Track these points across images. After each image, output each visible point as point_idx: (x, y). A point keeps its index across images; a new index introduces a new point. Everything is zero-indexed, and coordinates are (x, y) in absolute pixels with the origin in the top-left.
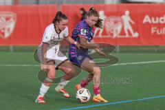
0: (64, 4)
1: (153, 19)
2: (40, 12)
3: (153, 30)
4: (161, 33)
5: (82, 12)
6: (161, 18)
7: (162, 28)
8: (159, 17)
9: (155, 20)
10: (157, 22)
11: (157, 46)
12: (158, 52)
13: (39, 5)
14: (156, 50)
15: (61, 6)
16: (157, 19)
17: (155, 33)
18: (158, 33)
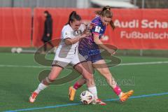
0: (38, 8)
1: (123, 23)
2: (15, 15)
3: (122, 34)
4: (130, 37)
5: (46, 15)
6: (130, 23)
7: (131, 32)
8: (129, 22)
9: (125, 24)
10: (126, 26)
11: (126, 50)
12: (127, 55)
13: (14, 8)
14: (125, 53)
15: (34, 9)
16: (127, 23)
17: (124, 37)
18: (127, 37)
